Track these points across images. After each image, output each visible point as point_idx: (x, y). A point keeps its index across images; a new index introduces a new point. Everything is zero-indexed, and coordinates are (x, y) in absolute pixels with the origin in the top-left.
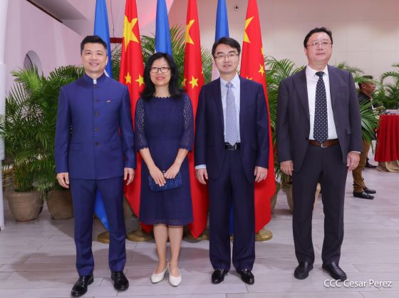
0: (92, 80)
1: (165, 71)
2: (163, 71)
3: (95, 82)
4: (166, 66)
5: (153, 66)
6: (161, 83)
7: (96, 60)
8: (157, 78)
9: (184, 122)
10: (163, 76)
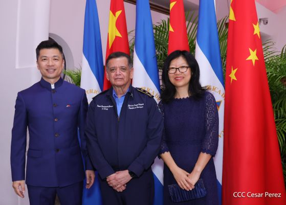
0: (49, 85)
1: (184, 70)
2: (182, 70)
3: (53, 87)
4: (185, 65)
5: (171, 66)
6: (180, 83)
7: (53, 66)
8: (176, 79)
9: (205, 121)
10: (182, 75)
